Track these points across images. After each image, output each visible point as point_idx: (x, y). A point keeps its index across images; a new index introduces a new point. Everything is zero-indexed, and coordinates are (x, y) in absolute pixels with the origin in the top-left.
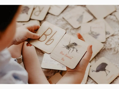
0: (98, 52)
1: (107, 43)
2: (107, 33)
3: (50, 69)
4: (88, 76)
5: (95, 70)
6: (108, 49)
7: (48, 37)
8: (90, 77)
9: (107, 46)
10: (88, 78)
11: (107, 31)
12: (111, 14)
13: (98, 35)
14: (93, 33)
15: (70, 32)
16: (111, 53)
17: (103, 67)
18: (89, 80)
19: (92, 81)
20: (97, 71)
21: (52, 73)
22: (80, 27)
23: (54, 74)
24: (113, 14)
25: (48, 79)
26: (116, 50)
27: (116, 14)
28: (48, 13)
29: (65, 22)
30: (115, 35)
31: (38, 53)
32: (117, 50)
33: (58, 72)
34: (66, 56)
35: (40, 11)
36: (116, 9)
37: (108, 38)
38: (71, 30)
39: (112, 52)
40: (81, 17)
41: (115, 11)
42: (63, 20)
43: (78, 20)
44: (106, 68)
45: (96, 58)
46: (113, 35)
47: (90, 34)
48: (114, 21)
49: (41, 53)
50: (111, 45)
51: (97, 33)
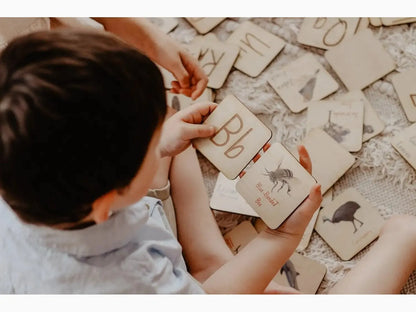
0: (342, 174)
1: (365, 154)
2: (365, 129)
3: (231, 213)
4: (314, 231)
5: (331, 217)
6: (366, 169)
7: (233, 138)
8: (317, 234)
9: (364, 161)
10: (312, 235)
11: (366, 124)
12: (382, 79)
13: (346, 133)
14: (335, 128)
15: (283, 120)
16: (372, 179)
17: (348, 212)
18: (314, 242)
19: (321, 242)
20: (336, 220)
21: (233, 220)
22: (306, 109)
23: (239, 224)
24: (388, 78)
25: (223, 235)
26: (383, 171)
27: (394, 78)
28: (233, 69)
29: (271, 95)
30: (386, 135)
31: (207, 168)
32: (386, 172)
33: (247, 219)
34: (267, 196)
35: (215, 64)
36: (397, 66)
37: (368, 141)
38: (284, 115)
39: (374, 176)
40: (312, 82)
41: (394, 71)
42: (268, 88)
43: (301, 92)
44: (355, 215)
45: (336, 188)
46: (381, 135)
47: (325, 130)
48: (388, 96)
49: (213, 171)
50: (372, 159)
51: (343, 129)
